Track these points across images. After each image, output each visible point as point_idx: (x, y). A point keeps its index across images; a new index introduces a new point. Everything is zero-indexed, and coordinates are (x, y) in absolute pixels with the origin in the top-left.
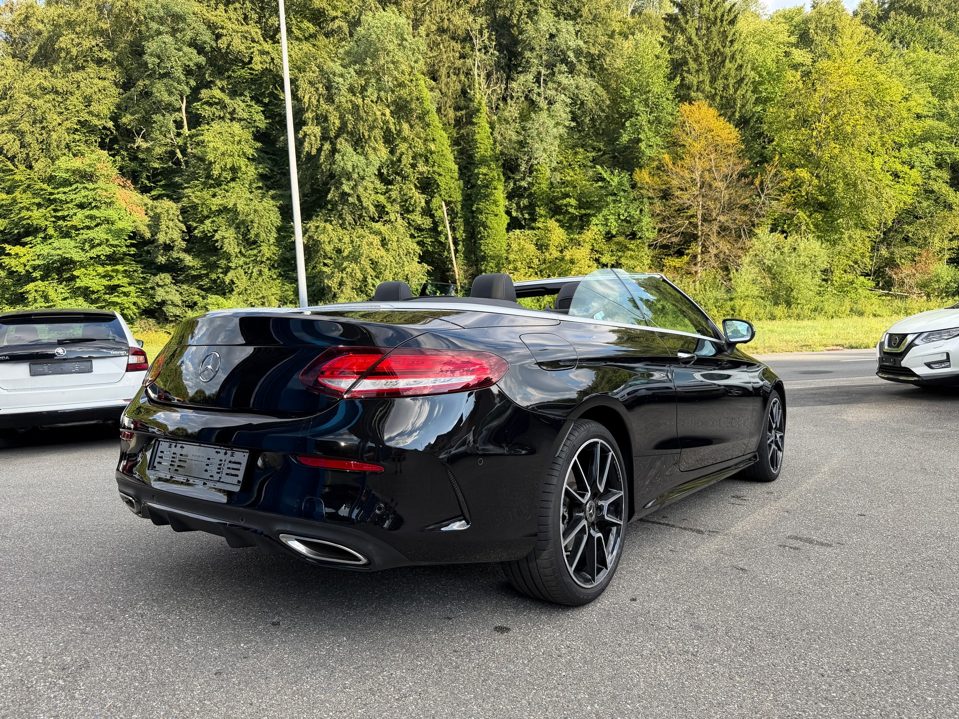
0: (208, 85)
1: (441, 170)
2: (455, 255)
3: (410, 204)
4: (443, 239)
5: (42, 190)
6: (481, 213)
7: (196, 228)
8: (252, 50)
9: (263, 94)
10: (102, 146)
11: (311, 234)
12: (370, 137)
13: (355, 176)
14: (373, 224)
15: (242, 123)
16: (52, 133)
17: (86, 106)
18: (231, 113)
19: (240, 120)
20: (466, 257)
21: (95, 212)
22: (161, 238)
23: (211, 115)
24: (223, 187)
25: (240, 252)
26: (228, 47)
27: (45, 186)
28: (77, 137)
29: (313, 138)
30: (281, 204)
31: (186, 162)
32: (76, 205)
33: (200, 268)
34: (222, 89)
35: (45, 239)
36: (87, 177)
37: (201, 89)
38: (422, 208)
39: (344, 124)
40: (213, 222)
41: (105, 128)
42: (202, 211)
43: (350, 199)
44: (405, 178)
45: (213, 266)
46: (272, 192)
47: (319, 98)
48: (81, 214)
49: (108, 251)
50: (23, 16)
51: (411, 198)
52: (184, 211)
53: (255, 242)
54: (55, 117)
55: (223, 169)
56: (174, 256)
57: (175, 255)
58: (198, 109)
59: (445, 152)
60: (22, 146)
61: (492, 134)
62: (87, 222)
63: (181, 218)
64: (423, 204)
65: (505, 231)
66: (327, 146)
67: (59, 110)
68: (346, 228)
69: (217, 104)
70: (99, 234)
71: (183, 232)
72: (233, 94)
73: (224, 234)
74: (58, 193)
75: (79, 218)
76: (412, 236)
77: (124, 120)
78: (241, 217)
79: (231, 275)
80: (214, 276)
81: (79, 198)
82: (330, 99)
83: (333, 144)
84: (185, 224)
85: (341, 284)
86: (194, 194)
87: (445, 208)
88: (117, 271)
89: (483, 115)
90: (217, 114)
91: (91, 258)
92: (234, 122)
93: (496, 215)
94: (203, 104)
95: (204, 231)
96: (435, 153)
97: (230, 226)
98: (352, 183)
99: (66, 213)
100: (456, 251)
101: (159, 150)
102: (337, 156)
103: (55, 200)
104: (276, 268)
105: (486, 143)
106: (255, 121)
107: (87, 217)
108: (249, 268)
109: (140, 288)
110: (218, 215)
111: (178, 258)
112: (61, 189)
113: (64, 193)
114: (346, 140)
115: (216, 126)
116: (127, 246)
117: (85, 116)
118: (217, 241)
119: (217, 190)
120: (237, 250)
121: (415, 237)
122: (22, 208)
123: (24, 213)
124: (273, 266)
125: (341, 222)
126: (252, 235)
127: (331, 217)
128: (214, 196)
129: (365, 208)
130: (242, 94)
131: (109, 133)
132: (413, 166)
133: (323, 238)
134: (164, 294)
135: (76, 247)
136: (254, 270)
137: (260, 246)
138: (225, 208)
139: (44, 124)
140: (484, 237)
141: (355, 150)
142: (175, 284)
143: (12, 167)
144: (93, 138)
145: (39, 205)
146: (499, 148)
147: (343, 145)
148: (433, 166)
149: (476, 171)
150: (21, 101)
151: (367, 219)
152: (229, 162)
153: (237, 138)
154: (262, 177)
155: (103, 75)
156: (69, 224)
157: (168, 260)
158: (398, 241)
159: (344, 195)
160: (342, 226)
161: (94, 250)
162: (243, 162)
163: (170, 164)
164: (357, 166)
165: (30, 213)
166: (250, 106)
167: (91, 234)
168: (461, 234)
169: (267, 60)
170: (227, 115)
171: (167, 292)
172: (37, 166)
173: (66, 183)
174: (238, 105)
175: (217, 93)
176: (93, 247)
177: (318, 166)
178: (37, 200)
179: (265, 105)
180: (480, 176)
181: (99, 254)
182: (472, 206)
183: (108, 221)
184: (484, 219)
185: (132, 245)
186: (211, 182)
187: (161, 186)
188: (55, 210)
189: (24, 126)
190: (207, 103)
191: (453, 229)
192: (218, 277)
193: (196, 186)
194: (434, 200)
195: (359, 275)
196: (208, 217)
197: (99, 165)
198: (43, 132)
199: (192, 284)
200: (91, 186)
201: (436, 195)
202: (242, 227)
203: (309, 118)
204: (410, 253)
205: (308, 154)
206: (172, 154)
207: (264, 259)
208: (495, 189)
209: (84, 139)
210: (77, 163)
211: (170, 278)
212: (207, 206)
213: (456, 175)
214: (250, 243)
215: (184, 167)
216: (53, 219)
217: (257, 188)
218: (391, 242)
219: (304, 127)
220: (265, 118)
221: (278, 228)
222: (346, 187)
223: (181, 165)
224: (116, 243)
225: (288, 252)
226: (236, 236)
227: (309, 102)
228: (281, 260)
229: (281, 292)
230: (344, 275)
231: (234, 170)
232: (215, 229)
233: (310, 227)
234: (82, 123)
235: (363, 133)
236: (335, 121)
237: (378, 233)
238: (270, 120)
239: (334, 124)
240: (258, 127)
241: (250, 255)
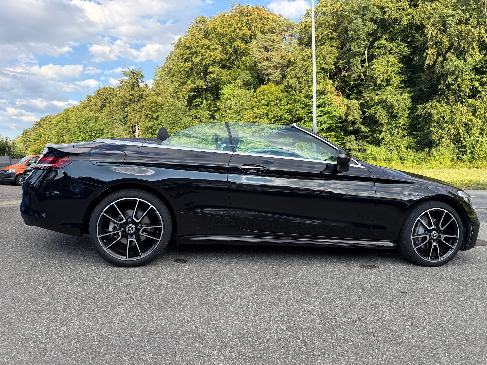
0: (378, 39)
5: (305, 101)
7: (367, 112)
8: (402, 15)
9: (408, 37)
10: (330, 78)
11: (427, 110)
12: (468, 48)
13: (456, 72)
14: (468, 100)
15: (395, 54)
16: (310, 75)
17: (324, 61)
18: (389, 51)
19: (394, 53)
21: (323, 109)
22: (350, 118)
23: (379, 54)
24: (382, 90)
25: (389, 123)
26: (389, 17)
27: (305, 99)
28: (320, 76)
29: (431, 56)
30: (412, 95)
31: (366, 79)
32: (317, 106)
33: (368, 132)
34: (386, 39)
35: (304, 122)
36: (323, 93)
37: (375, 41)
39: (451, 44)
40: (375, 108)
41: (331, 69)
42: (370, 103)
43: (452, 87)
45: (375, 131)
46: (408, 89)
47: (437, 32)
48: (318, 110)
49: (327, 126)
50: (304, 27)
52: (361, 105)
53: (397, 116)
55: (382, 81)
56: (356, 127)
57: (356, 126)
58: (373, 52)
60: (299, 83)
62: (320, 114)
63: (360, 108)
66: (441, 58)
68: (449, 105)
69: (382, 47)
70: (325, 118)
71: (361, 115)
72: (391, 40)
73: (380, 114)
74: (310, 102)
75: (317, 112)
77: (339, 64)
78: (389, 105)
79: (383, 134)
80: (375, 136)
81: (318, 103)
82: (444, 31)
83: (444, 57)
84: (362, 111)
86: (367, 95)
88: (331, 135)
90: (382, 52)
91: (321, 130)
92: (391, 55)
94: (375, 49)
95: (370, 113)
97: (384, 109)
98: (454, 77)
101: (354, 75)
102: (445, 63)
103: (309, 105)
104: (407, 130)
106: (402, 52)
107: (320, 111)
108: (392, 130)
109: (341, 143)
110: (378, 104)
111: (358, 128)
114: (452, 53)
115: (381, 59)
116: (337, 123)
117: (323, 65)
118: (376, 118)
119: (378, 92)
120: (387, 121)
122: (296, 110)
123: (297, 112)
124: (405, 129)
125: (446, 101)
126: (395, 114)
127: (440, 99)
128: (377, 95)
129: (463, 91)
130: (396, 39)
131: (333, 71)
133: (435, 111)
134: (350, 145)
136: (395, 132)
137: (399, 118)
138: (382, 101)
139: (307, 72)
141: (458, 58)
142: (356, 140)
143: (295, 93)
144: (326, 75)
145: (303, 108)
147: (451, 56)
150: (299, 64)
151: (464, 97)
152: (385, 76)
153: (390, 63)
154: (402, 81)
155: (332, 45)
157: (353, 129)
158: (485, 109)
159: (450, 85)
160: (447, 103)
161: (322, 126)
162: (392, 75)
163: (359, 81)
164: (458, 67)
165: (299, 112)
166: (400, 44)
167: (321, 119)
169: (410, 18)
170: (387, 52)
171: (351, 144)
172: (303, 91)
174: (394, 46)
175: (383, 42)
176: (322, 124)
177: (434, 72)
178: (302, 106)
179: (409, 42)
181: (323, 127)
183: (329, 112)
185: (340, 122)
186: (376, 88)
187: (355, 93)
188: (309, 110)
189: (300, 75)
190: (378, 48)
192: (377, 136)
193: (369, 91)
195: (453, 131)
196: (373, 106)
197: (327, 87)
198: (307, 76)
199: (364, 140)
200: (323, 97)
202: (389, 108)
203: (430, 45)
205: (428, 65)
206: (360, 76)
207: (401, 125)
209: (322, 76)
210: (318, 88)
211: (354, 137)
212: (373, 101)
214: (394, 117)
215: (365, 82)
216: (308, 113)
217: (400, 88)
218: (479, 110)
219: (426, 51)
220: (408, 49)
221: (409, 109)
222: (450, 80)
223: (363, 81)
224: (331, 122)
225: (414, 120)
226: (386, 114)
227: (431, 36)
228: (410, 125)
229: (409, 142)
230: (443, 132)
231: (388, 80)
232: (376, 111)
233: (427, 106)
234: (322, 69)
235: (464, 47)
236: (446, 43)
237: (471, 106)
238: (411, 50)
239: (445, 45)
240: (404, 55)
241: (393, 124)
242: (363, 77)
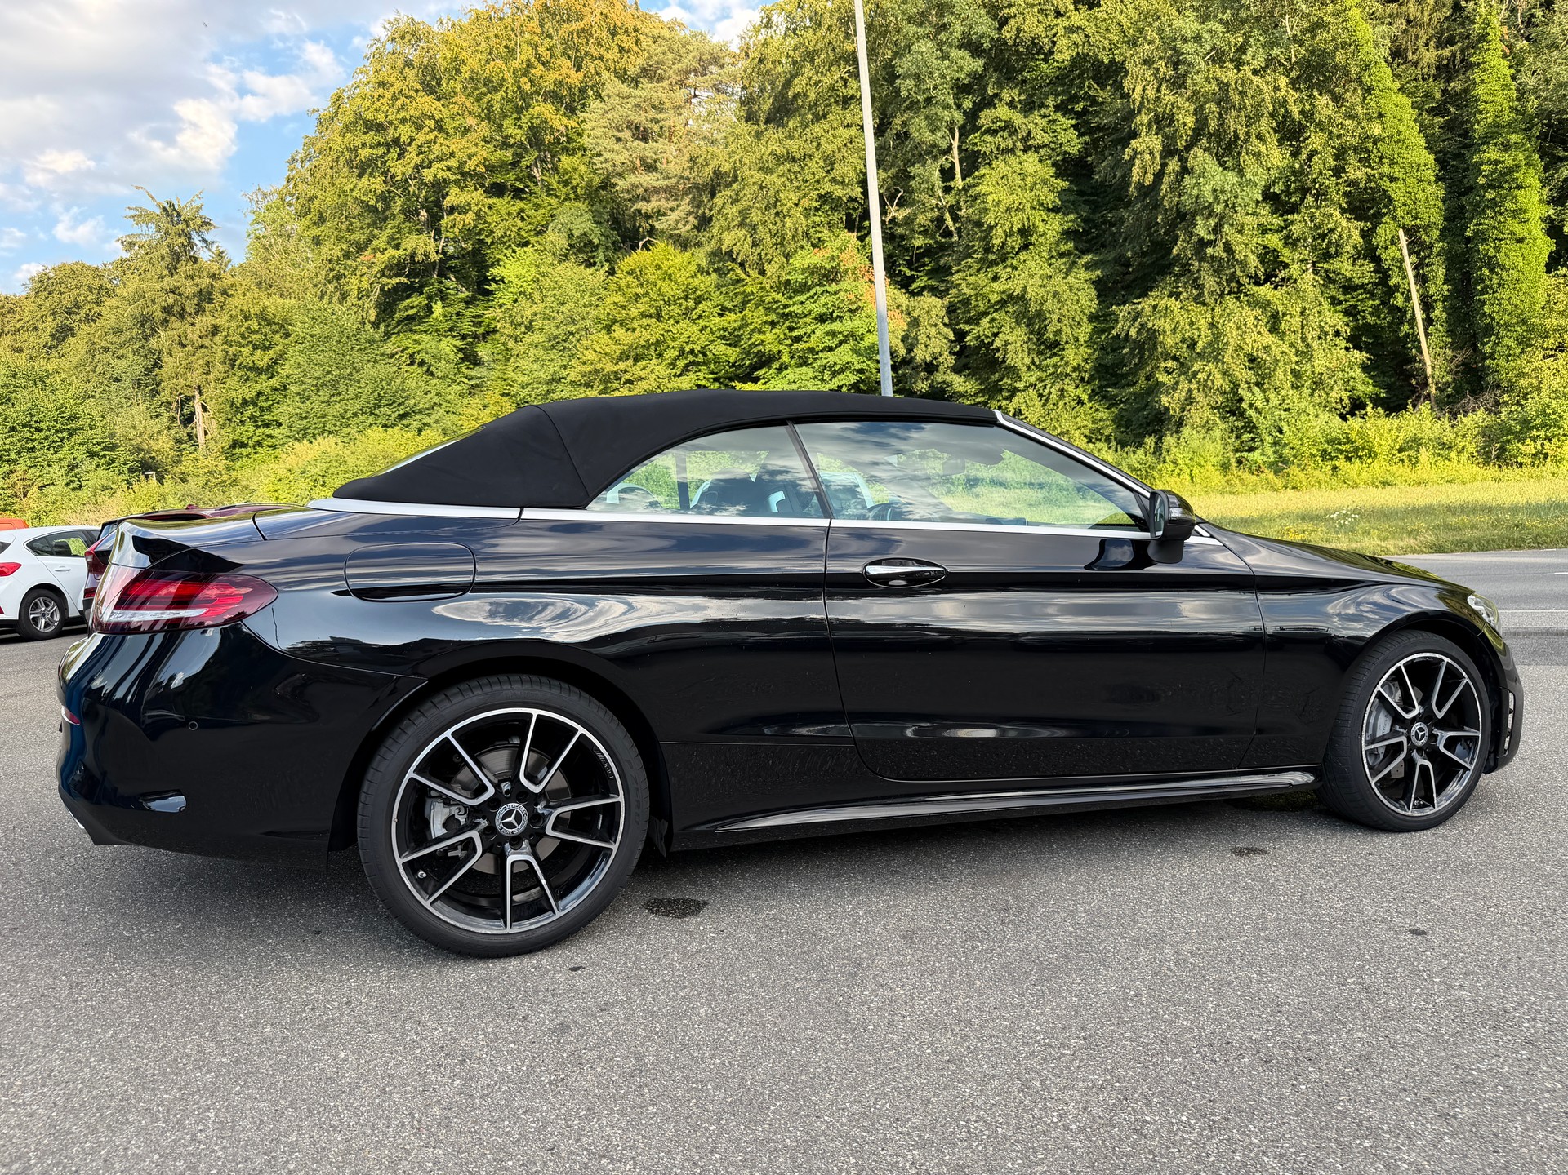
0: (990, 103)
1: (1396, 171)
2: (1426, 329)
3: (1330, 242)
4: (1398, 300)
5: (776, 302)
6: (1484, 241)
7: (967, 333)
8: (1054, 31)
9: (1074, 99)
10: (850, 226)
11: (1144, 319)
12: (1248, 134)
13: (1219, 208)
14: (1256, 288)
15: (1042, 152)
16: (787, 219)
17: (828, 172)
18: (1025, 140)
19: (1037, 148)
20: (1450, 332)
21: (837, 326)
22: (920, 354)
23: (994, 150)
24: (1008, 263)
25: (1033, 363)
26: (1017, 36)
27: (779, 297)
28: (817, 219)
29: (1147, 157)
30: (1097, 277)
31: (959, 231)
32: (816, 319)
33: (976, 395)
34: (1011, 105)
35: (780, 370)
36: (830, 275)
37: (981, 110)
38: (1355, 247)
39: (1202, 122)
40: (993, 320)
41: (851, 199)
42: (977, 306)
43: (1209, 251)
44: (1321, 195)
45: (993, 390)
46: (1087, 258)
47: (1160, 86)
48: (821, 330)
49: (850, 379)
50: (756, 61)
51: (1332, 231)
52: (951, 310)
53: (1057, 343)
54: (791, 195)
55: (1009, 234)
56: (939, 380)
57: (939, 377)
58: (975, 144)
59: (1406, 133)
60: (754, 245)
61: (1513, 78)
62: (829, 341)
63: (946, 320)
64: (1357, 238)
65: (1543, 267)
66: (1173, 166)
67: (796, 184)
68: (1204, 304)
69: (1003, 129)
70: (844, 355)
71: (952, 341)
72: (1028, 107)
73: (1008, 337)
74: (794, 304)
75: (818, 335)
76: (1334, 302)
78: (1032, 309)
79: (1018, 400)
81: (817, 308)
82: (1178, 83)
83: (1183, 160)
84: (954, 330)
86: (967, 281)
87: (1404, 241)
89: (1497, 44)
90: (1003, 146)
92: (1030, 153)
93: (1520, 241)
94: (983, 134)
95: (979, 337)
96: (1382, 139)
97: (1018, 323)
98: (1212, 222)
99: (802, 331)
100: (1429, 321)
101: (922, 219)
102: (1187, 180)
103: (790, 314)
104: (1088, 382)
105: (1500, 98)
106: (1061, 144)
107: (827, 334)
108: (1045, 386)
110: (1000, 309)
111: (944, 382)
112: (797, 298)
113: (802, 303)
114: (1205, 150)
115: (1000, 166)
117: (827, 187)
118: (998, 350)
119: (999, 269)
120: (1028, 361)
121: (1340, 303)
122: (753, 330)
123: (757, 338)
124: (1082, 379)
125: (1195, 292)
126: (1050, 335)
127: (1178, 287)
128: (995, 278)
129: (1241, 262)
130: (1042, 105)
131: (857, 205)
132: (1338, 171)
133: (1165, 324)
135: (814, 378)
136: (1053, 390)
137: (1064, 350)
138: (1010, 296)
139: (779, 208)
140: (1491, 287)
141: (1222, 164)
143: (743, 276)
144: (836, 216)
145: (773, 324)
146: (1532, 104)
147: (1200, 158)
148: (1381, 163)
149: (1476, 158)
150: (751, 181)
151: (1244, 280)
152: (1017, 221)
153: (1029, 180)
154: (1068, 234)
155: (848, 120)
156: (805, 346)
157: (931, 386)
158: (1302, 313)
159: (1202, 244)
160: (1199, 300)
161: (835, 380)
162: (1037, 217)
163: (938, 237)
164: (1222, 192)
165: (762, 337)
166: (1054, 121)
167: (832, 357)
168: (1439, 286)
169: (1079, 41)
170: (1019, 144)
172: (770, 269)
173: (804, 288)
174: (1035, 124)
175: (1003, 111)
176: (834, 374)
177: (1157, 205)
178: (772, 317)
179: (1079, 115)
180: (1484, 167)
181: (841, 384)
182: (1464, 229)
183: (852, 335)
184: (1492, 252)
186: (992, 257)
187: (929, 273)
188: (791, 329)
189: (755, 216)
190: (989, 131)
191: (1422, 280)
193: (970, 267)
194: (1381, 230)
195: (1219, 381)
196: (985, 314)
197: (843, 256)
198: (777, 219)
200: (834, 287)
201: (1386, 219)
202: (1033, 320)
203: (1142, 124)
204: (1326, 334)
205: (1140, 186)
206: (940, 221)
207: (1069, 370)
208: (1519, 187)
209: (826, 220)
210: (815, 258)
212: (984, 298)
213: (1430, 174)
214: (1047, 346)
215: (955, 238)
216: (789, 342)
217: (1062, 255)
218: (1288, 318)
219: (1132, 142)
220: (1078, 136)
221: (1092, 318)
222: (1202, 230)
223: (952, 236)
224: (863, 366)
225: (1108, 354)
226: (1026, 339)
227: (1142, 98)
228: (1095, 368)
229: (1095, 422)
230: (1194, 386)
231: (1025, 232)
232: (996, 331)
233: (1143, 309)
234: (824, 198)
235: (1235, 131)
236: (1187, 120)
237: (1265, 305)
238: (1087, 138)
239: (1184, 124)
240: (1066, 152)
241: (1048, 366)
242: (949, 222)
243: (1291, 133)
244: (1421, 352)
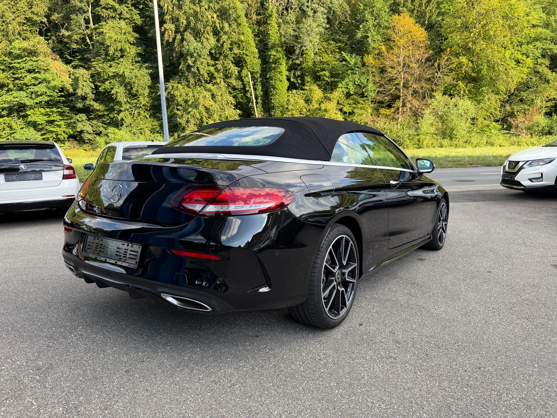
1: (247, 53)
2: (256, 105)
3: (229, 73)
4: (248, 95)
5: (5, 61)
6: (272, 80)
7: (100, 86)
9: (139, 3)
10: (41, 34)
11: (169, 90)
12: (204, 31)
13: (195, 55)
14: (207, 85)
15: (127, 21)
16: (9, 25)
17: (29, 8)
18: (120, 15)
19: (125, 19)
20: (263, 107)
21: (37, 75)
22: (79, 92)
23: (107, 16)
24: (116, 61)
25: (127, 101)
27: (6, 59)
28: (25, 28)
29: (170, 32)
30: (151, 72)
31: (93, 45)
32: (26, 71)
33: (104, 111)
35: (8, 91)
36: (32, 53)
38: (236, 75)
39: (189, 23)
40: (110, 83)
41: (41, 22)
42: (103, 76)
43: (192, 69)
44: (226, 56)
45: (112, 110)
46: (147, 65)
47: (173, 7)
48: (29, 76)
49: (47, 99)
51: (229, 69)
52: (92, 76)
54: (11, 15)
55: (116, 50)
56: (88, 103)
57: (88, 102)
58: (99, 12)
59: (250, 41)
61: (279, 30)
62: (33, 81)
63: (91, 80)
64: (237, 73)
65: (286, 91)
66: (179, 37)
67: (13, 10)
68: (190, 87)
69: (111, 8)
70: (42, 88)
71: (93, 89)
72: (121, 2)
73: (117, 90)
74: (15, 63)
75: (29, 78)
76: (230, 93)
77: (53, 17)
78: (127, 80)
79: (121, 115)
80: (111, 116)
81: (28, 66)
82: (180, 7)
83: (182, 35)
84: (94, 84)
85: (188, 122)
86: (98, 65)
87: (250, 76)
88: (52, 112)
89: (274, 19)
90: (111, 15)
91: (37, 103)
92: (121, 20)
93: (281, 81)
94: (102, 9)
95: (105, 88)
96: (243, 42)
97: (121, 85)
98: (193, 59)
99: (20, 76)
100: (257, 103)
101: (76, 37)
102: (184, 43)
103: (13, 67)
104: (149, 111)
105: (275, 36)
106: (134, 19)
107: (33, 78)
108: (132, 111)
109: (67, 123)
110: (114, 78)
111: (89, 105)
112: (16, 61)
113: (19, 63)
114: (190, 33)
115: (110, 22)
116: (58, 97)
117: (30, 15)
118: (113, 94)
119: (112, 63)
120: (125, 100)
121: (231, 93)
124: (147, 110)
125: (187, 83)
126: (134, 91)
127: (181, 81)
128: (111, 66)
129: (202, 75)
130: (126, 3)
131: (44, 25)
132: (231, 49)
133: (176, 93)
134: (82, 126)
135: (27, 97)
136: (135, 112)
137: (139, 98)
138: (117, 74)
140: (273, 94)
141: (195, 39)
142: (88, 120)
144: (34, 28)
145: (3, 70)
146: (283, 39)
147: (188, 36)
148: (243, 49)
149: (269, 53)
151: (203, 81)
152: (119, 46)
153: (123, 31)
154: (139, 55)
156: (22, 82)
157: (84, 106)
158: (221, 96)
159: (189, 66)
160: (188, 86)
161: (38, 98)
162: (127, 46)
163: (83, 46)
164: (197, 49)
166: (131, 10)
167: (36, 89)
168: (260, 92)
170: (117, 16)
171: (84, 125)
173: (19, 57)
174: (124, 9)
175: (110, 1)
176: (37, 96)
177: (173, 50)
179: (141, 10)
180: (272, 56)
181: (41, 100)
182: (266, 75)
183: (45, 80)
184: (274, 84)
185: (62, 96)
186: (109, 58)
187: (79, 59)
188: (14, 74)
190: (104, 8)
191: (255, 89)
192: (114, 117)
193: (99, 60)
194: (243, 71)
195: (198, 116)
196: (107, 80)
197: (39, 46)
198: (3, 24)
199: (98, 120)
200: (35, 59)
201: (245, 68)
202: (128, 87)
203: (167, 19)
204: (229, 103)
205: (168, 41)
206: (84, 40)
207: (142, 105)
208: (281, 65)
209: (29, 29)
210: (25, 44)
211: (86, 116)
212: (106, 73)
213: (257, 56)
214: (133, 95)
215: (91, 48)
216: (13, 79)
217: (136, 62)
218: (217, 96)
219: (164, 25)
220: (141, 18)
221: (149, 87)
222: (190, 62)
223: (90, 47)
224: (51, 94)
225: (156, 101)
226: (124, 92)
227: (167, 9)
228: (151, 106)
229: (152, 126)
230: (190, 116)
231: (121, 50)
232: (112, 87)
233: (169, 86)
234: (28, 19)
235: (200, 29)
236: (183, 21)
237: (210, 90)
238: (144, 19)
239: (183, 23)
240: (136, 23)
241: (133, 103)
242: (88, 41)
243: (216, 33)
244: (254, 111)
